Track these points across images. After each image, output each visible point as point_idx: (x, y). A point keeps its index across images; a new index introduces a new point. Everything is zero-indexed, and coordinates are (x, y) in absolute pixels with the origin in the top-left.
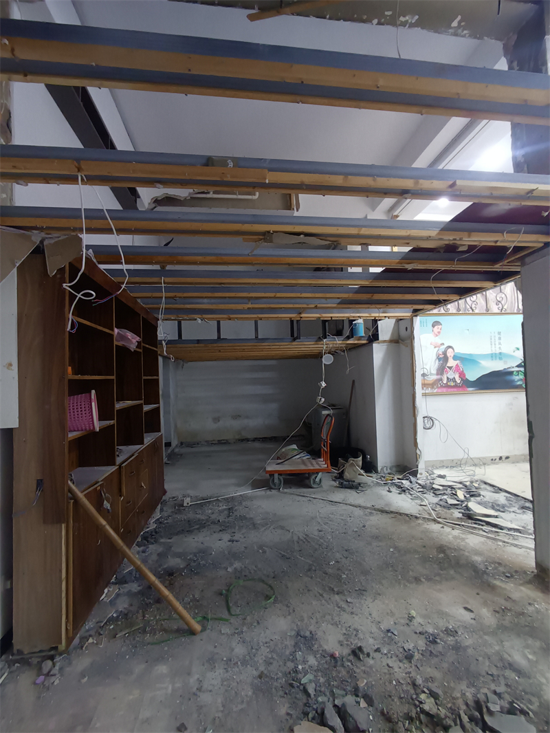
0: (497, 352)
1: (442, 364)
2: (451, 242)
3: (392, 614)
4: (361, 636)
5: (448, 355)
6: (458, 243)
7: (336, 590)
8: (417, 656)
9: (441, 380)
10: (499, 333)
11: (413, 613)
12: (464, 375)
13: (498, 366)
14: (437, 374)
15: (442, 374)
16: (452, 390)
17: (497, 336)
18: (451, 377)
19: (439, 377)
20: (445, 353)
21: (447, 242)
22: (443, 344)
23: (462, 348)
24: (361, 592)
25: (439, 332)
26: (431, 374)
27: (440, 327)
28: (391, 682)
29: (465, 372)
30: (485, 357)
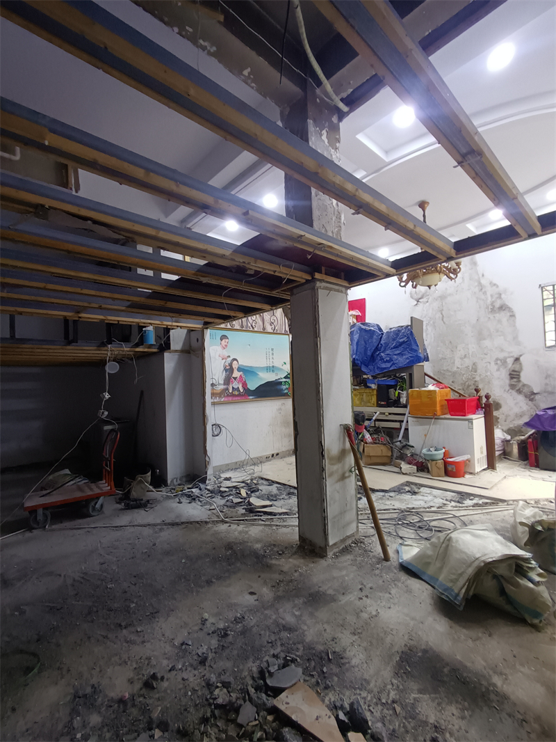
0: (271, 366)
1: (228, 375)
2: (242, 264)
3: (186, 624)
4: (154, 662)
5: (234, 367)
6: (247, 266)
7: (123, 624)
8: (211, 656)
9: (227, 389)
10: (272, 350)
11: (206, 616)
12: (246, 384)
13: (271, 377)
14: (224, 384)
15: (228, 384)
16: (236, 398)
17: (271, 352)
18: (236, 387)
19: (225, 387)
20: (231, 365)
21: (238, 264)
22: (229, 356)
23: (244, 361)
24: (154, 615)
25: (226, 346)
26: (219, 384)
27: (227, 340)
28: (186, 694)
29: (247, 382)
30: (262, 369)
